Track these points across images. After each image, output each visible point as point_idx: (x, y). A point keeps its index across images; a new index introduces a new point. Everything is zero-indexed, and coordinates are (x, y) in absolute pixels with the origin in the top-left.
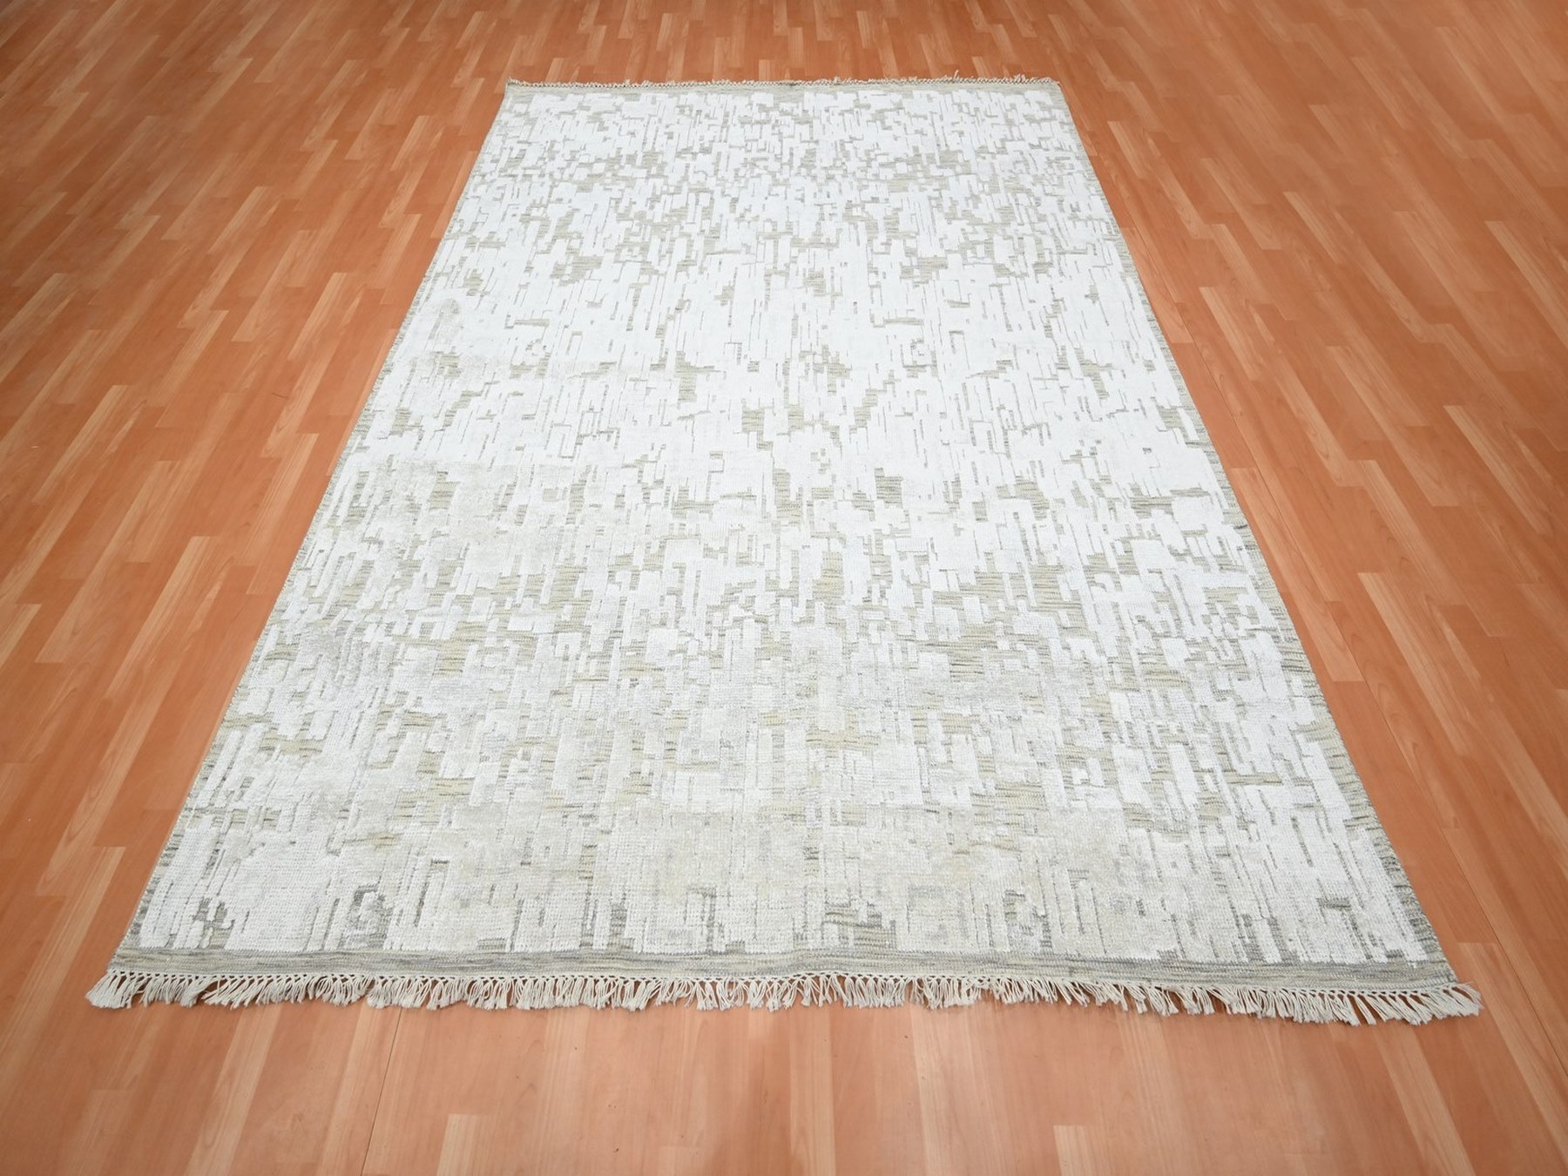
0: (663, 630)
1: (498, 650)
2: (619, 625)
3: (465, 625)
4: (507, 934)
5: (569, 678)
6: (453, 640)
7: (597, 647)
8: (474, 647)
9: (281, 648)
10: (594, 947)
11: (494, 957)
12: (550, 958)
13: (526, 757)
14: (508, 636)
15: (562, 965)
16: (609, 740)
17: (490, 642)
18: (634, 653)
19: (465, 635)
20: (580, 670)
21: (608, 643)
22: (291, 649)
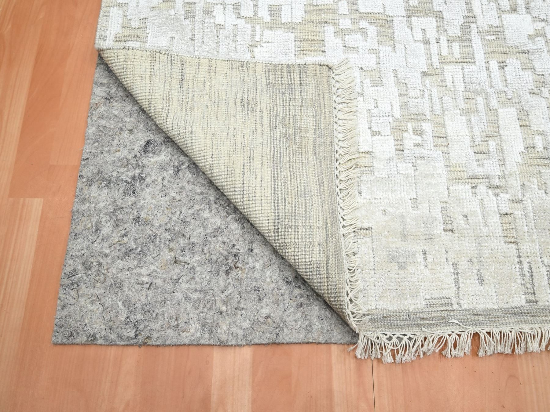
0: (514, 16)
1: (354, 31)
2: (470, 10)
3: (312, 8)
4: (451, 293)
5: (435, 60)
6: (304, 22)
7: (455, 31)
8: (330, 29)
9: (127, 32)
10: (540, 303)
11: (444, 314)
12: (500, 314)
13: (419, 132)
14: (362, 18)
15: (512, 320)
16: (493, 118)
17: (345, 23)
18: (493, 37)
19: (316, 18)
20: (445, 52)
21: (465, 28)
22: (140, 32)
